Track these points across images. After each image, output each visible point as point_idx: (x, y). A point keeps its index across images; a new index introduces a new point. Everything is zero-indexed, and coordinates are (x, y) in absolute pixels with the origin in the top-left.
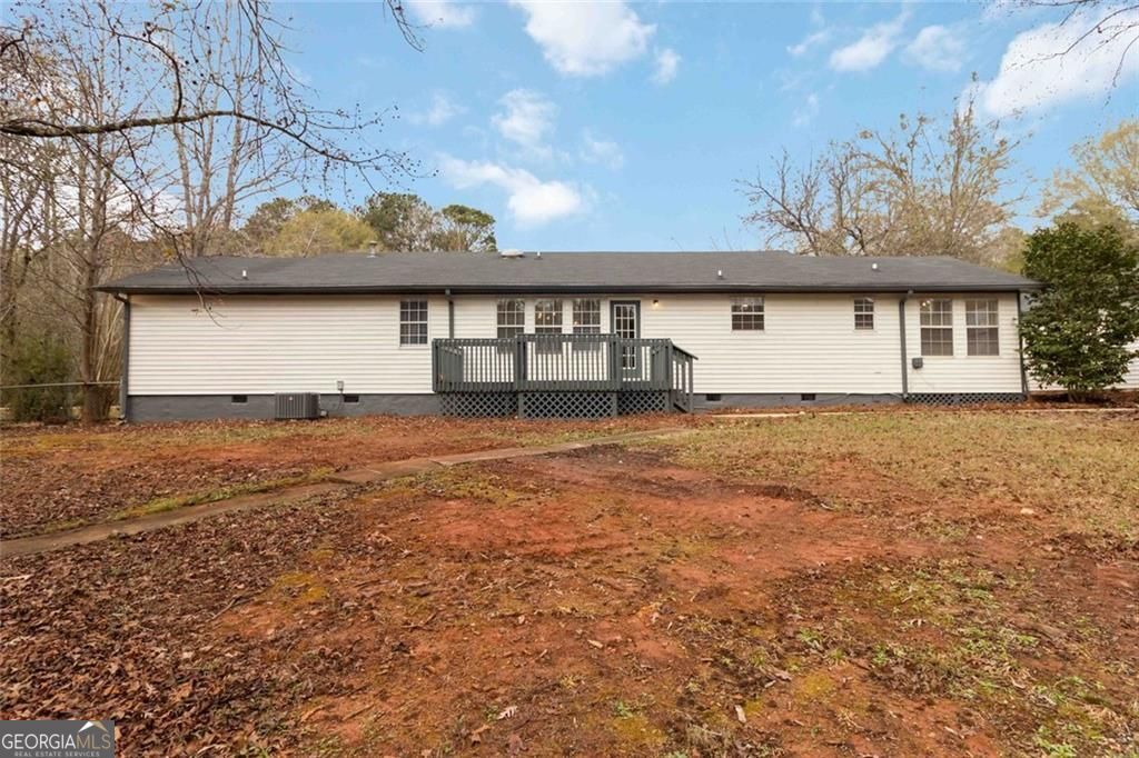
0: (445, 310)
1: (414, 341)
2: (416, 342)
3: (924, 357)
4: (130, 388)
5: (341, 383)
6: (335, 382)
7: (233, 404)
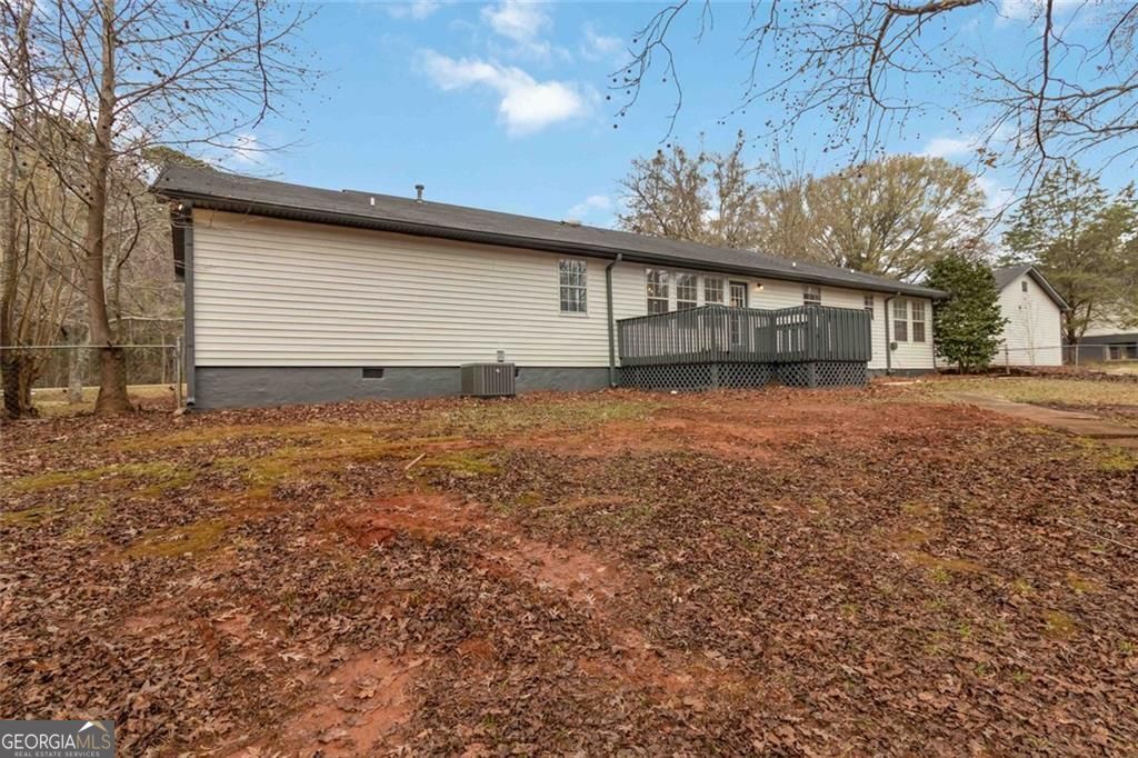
0: (601, 276)
1: (574, 308)
2: (575, 310)
3: (898, 342)
4: (197, 355)
5: (500, 352)
6: (495, 352)
7: (365, 379)
